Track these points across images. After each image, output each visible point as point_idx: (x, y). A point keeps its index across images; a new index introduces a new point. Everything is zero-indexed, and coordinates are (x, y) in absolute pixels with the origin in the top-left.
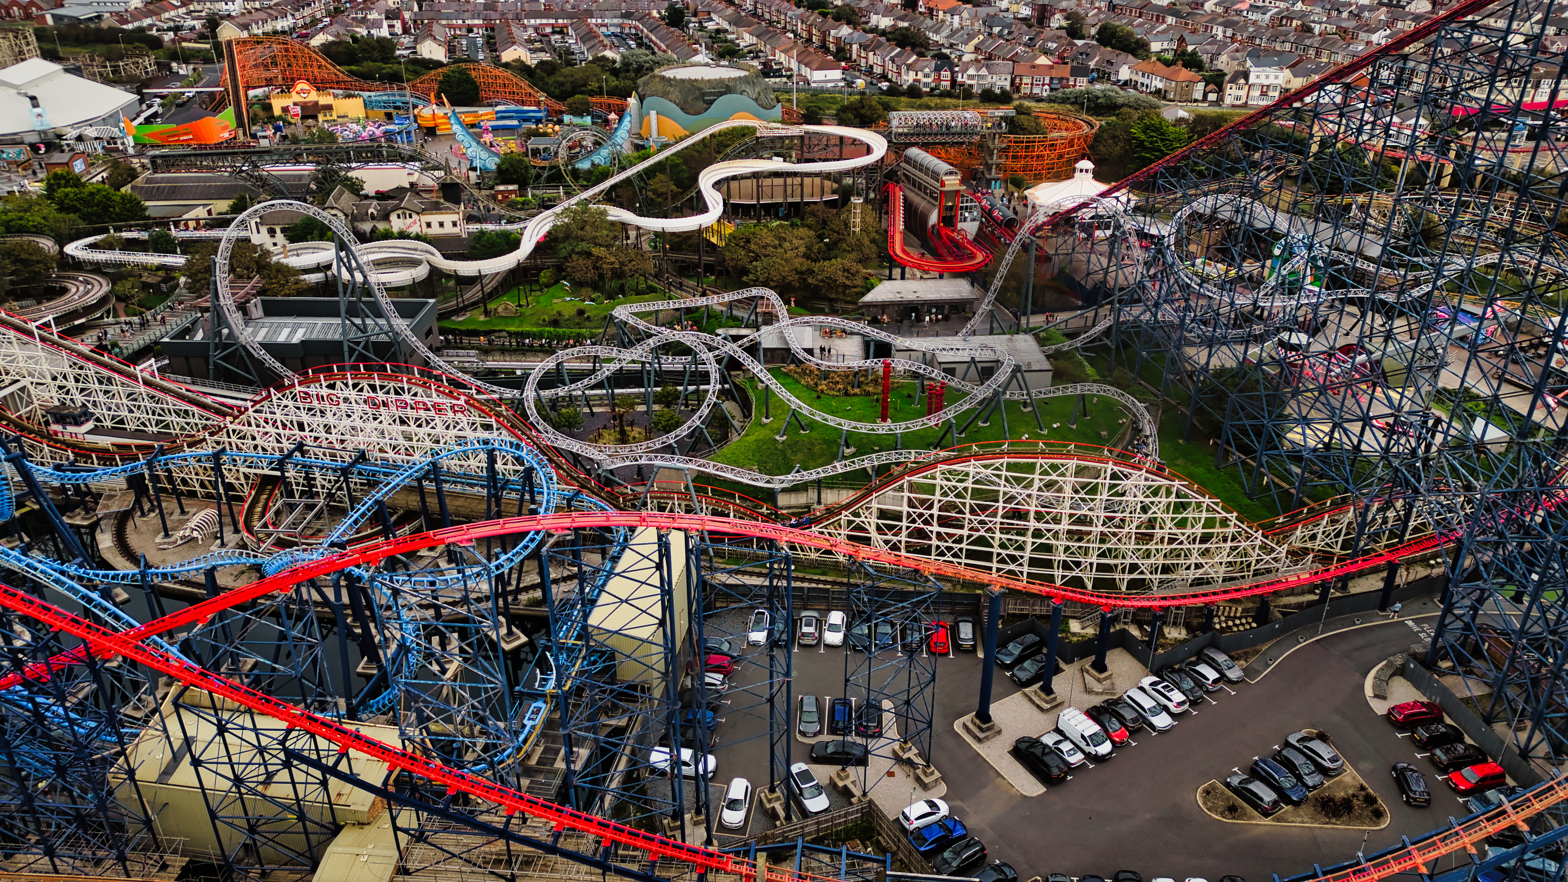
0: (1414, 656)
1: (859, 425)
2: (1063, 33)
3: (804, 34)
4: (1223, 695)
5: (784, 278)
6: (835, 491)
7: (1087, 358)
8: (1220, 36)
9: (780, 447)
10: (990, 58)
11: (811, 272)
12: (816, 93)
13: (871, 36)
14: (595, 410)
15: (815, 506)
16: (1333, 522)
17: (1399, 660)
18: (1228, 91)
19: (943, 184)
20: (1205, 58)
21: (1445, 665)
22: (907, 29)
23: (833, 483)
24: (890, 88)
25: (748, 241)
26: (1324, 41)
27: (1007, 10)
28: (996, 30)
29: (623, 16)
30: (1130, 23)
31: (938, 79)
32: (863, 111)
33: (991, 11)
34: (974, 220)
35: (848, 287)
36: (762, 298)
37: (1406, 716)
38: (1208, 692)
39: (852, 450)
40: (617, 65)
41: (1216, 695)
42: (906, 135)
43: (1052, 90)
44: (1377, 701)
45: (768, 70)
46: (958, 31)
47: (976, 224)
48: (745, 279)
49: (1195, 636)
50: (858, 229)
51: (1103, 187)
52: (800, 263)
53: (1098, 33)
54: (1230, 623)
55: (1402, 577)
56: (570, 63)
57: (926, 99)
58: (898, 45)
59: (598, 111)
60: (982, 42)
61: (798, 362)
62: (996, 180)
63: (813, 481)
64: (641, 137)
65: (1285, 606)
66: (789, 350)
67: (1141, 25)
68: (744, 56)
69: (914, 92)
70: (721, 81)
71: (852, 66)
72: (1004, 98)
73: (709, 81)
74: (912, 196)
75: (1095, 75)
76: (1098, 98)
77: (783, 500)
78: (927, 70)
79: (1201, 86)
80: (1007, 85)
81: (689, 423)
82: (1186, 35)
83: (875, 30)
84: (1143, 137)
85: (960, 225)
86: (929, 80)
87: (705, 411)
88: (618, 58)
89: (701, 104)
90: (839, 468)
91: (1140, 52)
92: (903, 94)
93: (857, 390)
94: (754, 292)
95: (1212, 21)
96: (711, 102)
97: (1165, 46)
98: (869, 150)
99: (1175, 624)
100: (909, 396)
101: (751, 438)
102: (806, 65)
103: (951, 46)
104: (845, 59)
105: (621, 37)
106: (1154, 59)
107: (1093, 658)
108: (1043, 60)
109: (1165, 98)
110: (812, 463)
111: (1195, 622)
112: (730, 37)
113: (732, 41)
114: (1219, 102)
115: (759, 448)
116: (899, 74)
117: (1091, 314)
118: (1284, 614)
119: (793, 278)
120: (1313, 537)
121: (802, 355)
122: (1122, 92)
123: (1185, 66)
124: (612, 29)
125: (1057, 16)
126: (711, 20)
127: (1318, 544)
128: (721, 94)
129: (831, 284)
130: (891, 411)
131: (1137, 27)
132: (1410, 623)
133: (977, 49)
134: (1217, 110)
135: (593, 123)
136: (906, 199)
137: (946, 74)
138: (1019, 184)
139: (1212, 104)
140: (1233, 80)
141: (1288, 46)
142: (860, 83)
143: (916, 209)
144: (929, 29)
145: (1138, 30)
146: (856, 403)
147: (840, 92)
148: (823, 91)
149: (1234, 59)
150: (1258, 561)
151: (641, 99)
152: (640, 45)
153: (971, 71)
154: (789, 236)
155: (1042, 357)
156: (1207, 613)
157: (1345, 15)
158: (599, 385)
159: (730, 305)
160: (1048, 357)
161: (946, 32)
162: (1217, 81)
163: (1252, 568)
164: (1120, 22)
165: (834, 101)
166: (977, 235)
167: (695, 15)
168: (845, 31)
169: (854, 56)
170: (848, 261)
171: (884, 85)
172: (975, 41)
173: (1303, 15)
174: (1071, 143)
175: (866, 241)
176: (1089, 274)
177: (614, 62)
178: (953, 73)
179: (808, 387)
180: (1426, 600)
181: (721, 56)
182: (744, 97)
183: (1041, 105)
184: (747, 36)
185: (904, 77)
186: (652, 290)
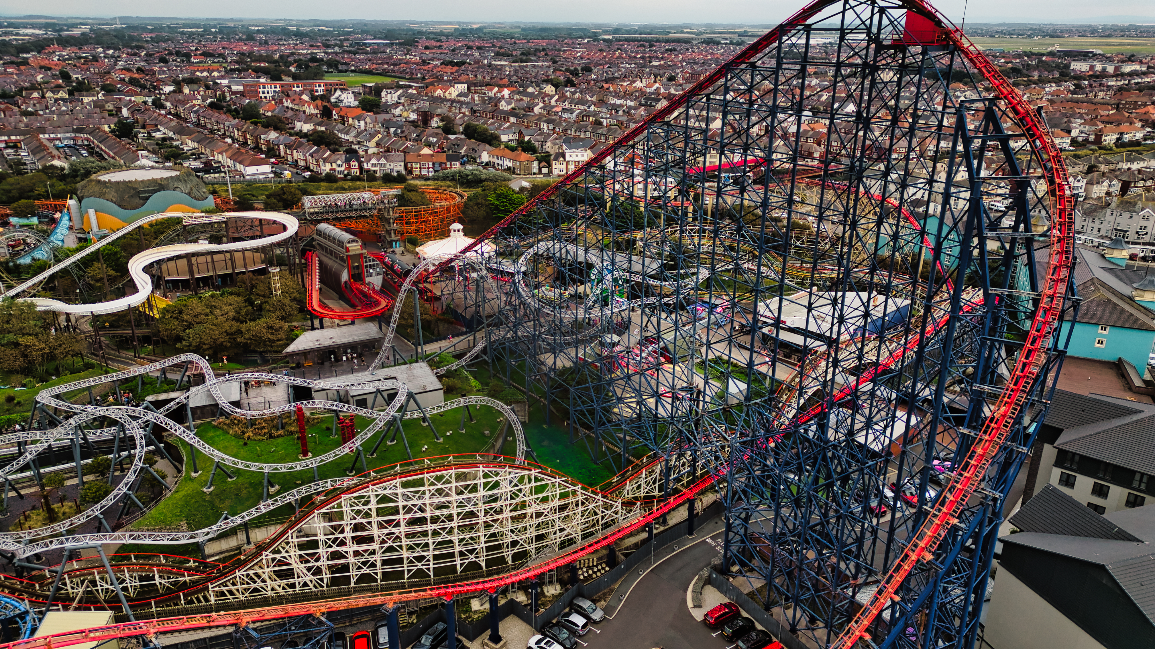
0: (715, 568)
1: (279, 466)
2: (440, 131)
3: (241, 139)
4: (591, 636)
5: (215, 341)
6: (264, 529)
7: (470, 372)
8: (546, 130)
9: (208, 498)
10: (388, 151)
11: (239, 332)
12: (251, 183)
13: (293, 138)
14: (23, 492)
15: (246, 547)
16: (651, 473)
17: (705, 573)
18: (554, 166)
19: (348, 250)
20: (537, 145)
21: (735, 569)
22: (322, 132)
23: (260, 522)
24: (310, 176)
25: (181, 312)
26: (609, 130)
27: (400, 116)
28: (392, 130)
29: (75, 131)
30: (485, 123)
31: (349, 168)
32: (285, 197)
33: (387, 117)
34: (378, 274)
35: (274, 341)
36: (191, 362)
37: (716, 619)
38: (580, 637)
39: (277, 487)
40: (66, 172)
41: (586, 638)
42: (317, 213)
43: (435, 171)
44: (696, 609)
45: (208, 168)
46: (362, 132)
47: (380, 277)
48: (178, 345)
49: (567, 590)
50: (279, 292)
51: (470, 241)
52: (228, 326)
53: (465, 129)
54: (590, 572)
55: (699, 507)
56: (20, 173)
57: (340, 183)
58: (314, 144)
59: (45, 212)
60: (381, 140)
61: (227, 415)
62: (396, 241)
63: (240, 525)
64: (83, 231)
65: (627, 549)
66: (217, 405)
67: (492, 124)
68: (187, 158)
69: (330, 178)
70: (154, 181)
71: (281, 161)
72: (400, 179)
73: (142, 181)
74: (325, 259)
75: (465, 159)
76: (467, 175)
77: (209, 549)
78: (339, 162)
79: (536, 164)
80: (402, 169)
81: (115, 492)
82: (523, 129)
83: (300, 134)
84: (497, 203)
85: (367, 280)
86: (342, 169)
87: (131, 477)
88: (66, 165)
89: (137, 200)
90: (264, 507)
91: (494, 142)
92: (322, 180)
93: (281, 432)
94: (184, 357)
95: (539, 119)
96: (147, 198)
97: (511, 137)
98: (285, 228)
99: (551, 582)
100: (328, 429)
101: (180, 494)
102: (240, 163)
103: (359, 143)
104: (274, 156)
105: (75, 148)
106: (503, 147)
107: (489, 632)
108: (426, 151)
109: (514, 173)
110: (239, 508)
111: (566, 576)
112: (175, 143)
113: (177, 147)
114: (550, 172)
115: (187, 503)
116: (319, 165)
117: (472, 338)
118: (626, 555)
119: (224, 340)
120: (639, 487)
121: (229, 408)
122: (485, 171)
123: (524, 150)
124: (66, 142)
125: (435, 119)
126: (159, 130)
127: (642, 493)
128: (155, 191)
129: (258, 339)
130: (310, 446)
131: (489, 125)
132: (709, 540)
133: (378, 144)
134: (548, 179)
135: (40, 222)
136: (321, 263)
137: (354, 164)
138: (415, 243)
139: (545, 175)
140: (556, 159)
141: (588, 135)
142: (287, 174)
143: (331, 270)
144: (339, 131)
145: (492, 127)
146: (280, 445)
147: (270, 182)
148: (255, 181)
149: (555, 144)
150: (603, 518)
151: (80, 201)
152: (91, 154)
153: (374, 161)
154: (218, 304)
155: (435, 379)
156: (571, 569)
157: (621, 112)
158: (25, 468)
159: (164, 371)
160: (440, 378)
161: (354, 133)
162: (546, 159)
163: (600, 523)
164: (479, 122)
165: (266, 188)
166: (383, 286)
167: (144, 127)
168: (273, 135)
169: (282, 154)
170: (271, 320)
171: (307, 174)
172: (376, 139)
173: (595, 114)
174: (448, 210)
175: (287, 301)
176: (466, 308)
177: (63, 169)
178: (360, 163)
179: (236, 436)
180: (717, 520)
181: (167, 159)
182: (177, 193)
183: (429, 182)
184: (189, 142)
185: (323, 168)
186: (88, 366)
